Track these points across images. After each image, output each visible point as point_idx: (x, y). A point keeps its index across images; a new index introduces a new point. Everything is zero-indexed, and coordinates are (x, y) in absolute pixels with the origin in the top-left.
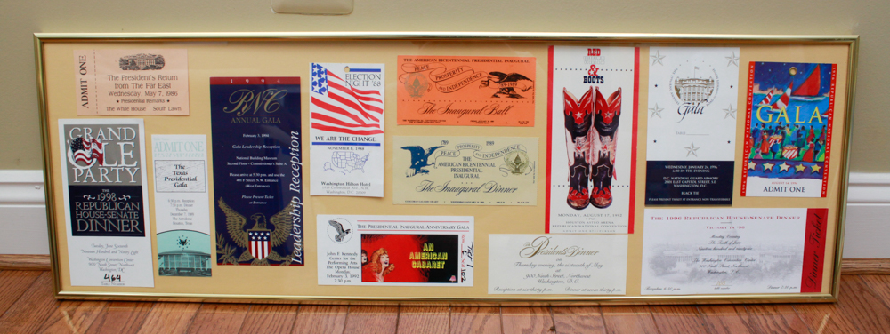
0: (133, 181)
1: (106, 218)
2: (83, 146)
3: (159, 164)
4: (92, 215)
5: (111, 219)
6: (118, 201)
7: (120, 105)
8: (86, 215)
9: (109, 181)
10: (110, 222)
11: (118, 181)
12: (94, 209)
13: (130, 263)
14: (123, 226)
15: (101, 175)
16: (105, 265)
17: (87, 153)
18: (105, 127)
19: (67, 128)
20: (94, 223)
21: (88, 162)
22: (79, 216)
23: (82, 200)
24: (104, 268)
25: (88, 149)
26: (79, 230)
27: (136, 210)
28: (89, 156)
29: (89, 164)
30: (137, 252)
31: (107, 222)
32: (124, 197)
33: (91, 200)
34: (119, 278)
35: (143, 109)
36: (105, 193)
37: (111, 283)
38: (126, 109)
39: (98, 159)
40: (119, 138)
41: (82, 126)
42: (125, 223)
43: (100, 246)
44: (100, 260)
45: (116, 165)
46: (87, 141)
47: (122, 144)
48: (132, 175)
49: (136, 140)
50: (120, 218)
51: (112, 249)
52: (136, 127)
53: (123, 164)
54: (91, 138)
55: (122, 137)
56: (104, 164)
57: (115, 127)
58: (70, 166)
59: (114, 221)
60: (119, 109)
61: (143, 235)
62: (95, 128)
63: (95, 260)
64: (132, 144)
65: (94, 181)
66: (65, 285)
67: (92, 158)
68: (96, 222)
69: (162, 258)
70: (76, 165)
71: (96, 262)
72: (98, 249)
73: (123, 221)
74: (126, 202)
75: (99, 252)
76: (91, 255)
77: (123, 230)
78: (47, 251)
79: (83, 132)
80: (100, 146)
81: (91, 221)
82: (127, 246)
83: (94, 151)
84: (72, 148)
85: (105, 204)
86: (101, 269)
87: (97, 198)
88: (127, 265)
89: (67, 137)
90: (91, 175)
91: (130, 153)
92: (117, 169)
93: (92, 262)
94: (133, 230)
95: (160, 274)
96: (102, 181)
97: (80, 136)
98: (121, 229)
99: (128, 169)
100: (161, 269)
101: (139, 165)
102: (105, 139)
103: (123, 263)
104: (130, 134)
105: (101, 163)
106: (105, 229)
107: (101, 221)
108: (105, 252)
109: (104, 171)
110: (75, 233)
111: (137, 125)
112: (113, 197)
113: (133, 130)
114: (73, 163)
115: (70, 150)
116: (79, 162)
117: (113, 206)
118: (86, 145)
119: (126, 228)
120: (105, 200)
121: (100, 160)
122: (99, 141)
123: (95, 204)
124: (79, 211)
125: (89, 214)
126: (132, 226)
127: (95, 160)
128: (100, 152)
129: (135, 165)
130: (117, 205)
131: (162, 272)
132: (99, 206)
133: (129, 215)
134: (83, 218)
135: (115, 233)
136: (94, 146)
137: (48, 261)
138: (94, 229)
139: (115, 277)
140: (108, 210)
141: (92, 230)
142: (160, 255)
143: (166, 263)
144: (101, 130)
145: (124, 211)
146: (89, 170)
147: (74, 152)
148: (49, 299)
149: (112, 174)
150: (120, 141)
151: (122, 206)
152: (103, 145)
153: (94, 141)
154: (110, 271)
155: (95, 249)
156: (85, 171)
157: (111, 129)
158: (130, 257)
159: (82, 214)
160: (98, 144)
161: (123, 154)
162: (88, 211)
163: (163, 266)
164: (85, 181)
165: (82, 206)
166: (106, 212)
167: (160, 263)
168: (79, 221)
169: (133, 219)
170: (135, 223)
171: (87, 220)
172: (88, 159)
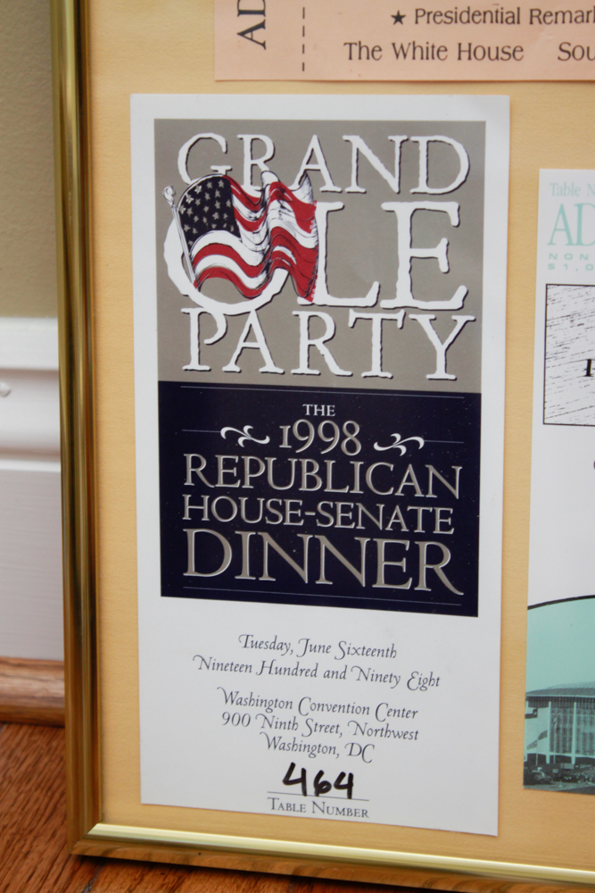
0: (440, 375)
1: (310, 527)
2: (233, 212)
3: (565, 302)
4: (252, 510)
5: (332, 534)
6: (368, 456)
7: (409, 32)
8: (225, 509)
9: (335, 369)
10: (325, 543)
11: (376, 370)
12: (260, 486)
13: (397, 724)
14: (382, 563)
15: (304, 342)
16: (293, 725)
17: (249, 247)
18: (333, 133)
19: (168, 134)
20: (256, 544)
21: (251, 283)
22: (196, 515)
23: (211, 447)
24: (287, 736)
25: (252, 227)
26: (191, 572)
27: (443, 497)
28: (254, 259)
29: (250, 294)
30: (433, 681)
31: (315, 545)
32: (399, 443)
33: (250, 448)
34: (346, 783)
35: (512, 54)
36: (316, 420)
37: (308, 805)
38: (433, 53)
39: (292, 271)
40: (393, 183)
41: (232, 128)
42: (392, 552)
43: (277, 645)
44: (270, 705)
45: (370, 299)
46: (253, 191)
47: (403, 210)
48: (440, 349)
49: (471, 192)
50: (371, 531)
51: (327, 662)
52: (473, 134)
53: (404, 296)
54: (270, 179)
55: (407, 174)
56: (321, 294)
57: (376, 132)
58: (170, 301)
59: (345, 540)
60: (400, 52)
61: (468, 606)
62: (291, 135)
63: (251, 701)
64: (451, 208)
65: (270, 366)
66: (114, 800)
67: (268, 264)
68: (268, 540)
69: (545, 713)
70: (195, 295)
71: (253, 711)
72: (269, 655)
73: (381, 544)
74: (401, 463)
75: (272, 669)
76: (233, 681)
77: (381, 583)
78: (54, 646)
79: (233, 152)
80: (305, 215)
81: (246, 537)
82: (391, 652)
83: (279, 236)
84: (185, 219)
85: (307, 469)
86: (273, 743)
87: (277, 438)
88: (386, 732)
89: (165, 169)
90: (260, 342)
91: (439, 251)
92: (377, 318)
93: (237, 710)
94: (422, 586)
95: (530, 780)
96: (303, 368)
97: (222, 170)
98: (372, 576)
99: (424, 320)
100: (533, 761)
101: (472, 302)
102: (329, 186)
103: (369, 721)
104: (441, 159)
105: (307, 291)
106: (304, 574)
107: (287, 537)
108: (298, 671)
109: (315, 327)
110: (174, 584)
111: (479, 128)
112: (347, 436)
113: (459, 149)
114: (184, 284)
115: (175, 231)
116: (208, 282)
117: (344, 476)
118: (244, 211)
119: (393, 576)
120: (314, 452)
121: (303, 279)
122: (302, 195)
123: (268, 466)
124: (198, 491)
125: (239, 508)
126: (424, 566)
127: (280, 275)
128: (306, 241)
129: (456, 302)
130: (364, 476)
131: (538, 773)
132: (282, 474)
133: (411, 518)
134: (213, 523)
135: (345, 593)
136: (279, 216)
137: (55, 687)
138: (256, 569)
139: (330, 777)
140: (321, 495)
141: (246, 575)
142: (537, 701)
143: (560, 735)
144: (314, 144)
145: (391, 502)
146: (253, 319)
147: (191, 238)
148: (44, 850)
149: (350, 339)
150: (400, 195)
151: (383, 479)
152: (321, 210)
153: (280, 192)
154: (313, 751)
155: (254, 657)
156: (235, 320)
157: (357, 142)
158: (400, 697)
159: (208, 507)
160: (296, 205)
161: (405, 252)
162: (236, 494)
163: (545, 749)
164: (232, 366)
165: (211, 473)
166: (311, 500)
167: (535, 734)
168: (192, 534)
169: (428, 535)
170: (435, 556)
171: (227, 530)
172: (252, 271)
